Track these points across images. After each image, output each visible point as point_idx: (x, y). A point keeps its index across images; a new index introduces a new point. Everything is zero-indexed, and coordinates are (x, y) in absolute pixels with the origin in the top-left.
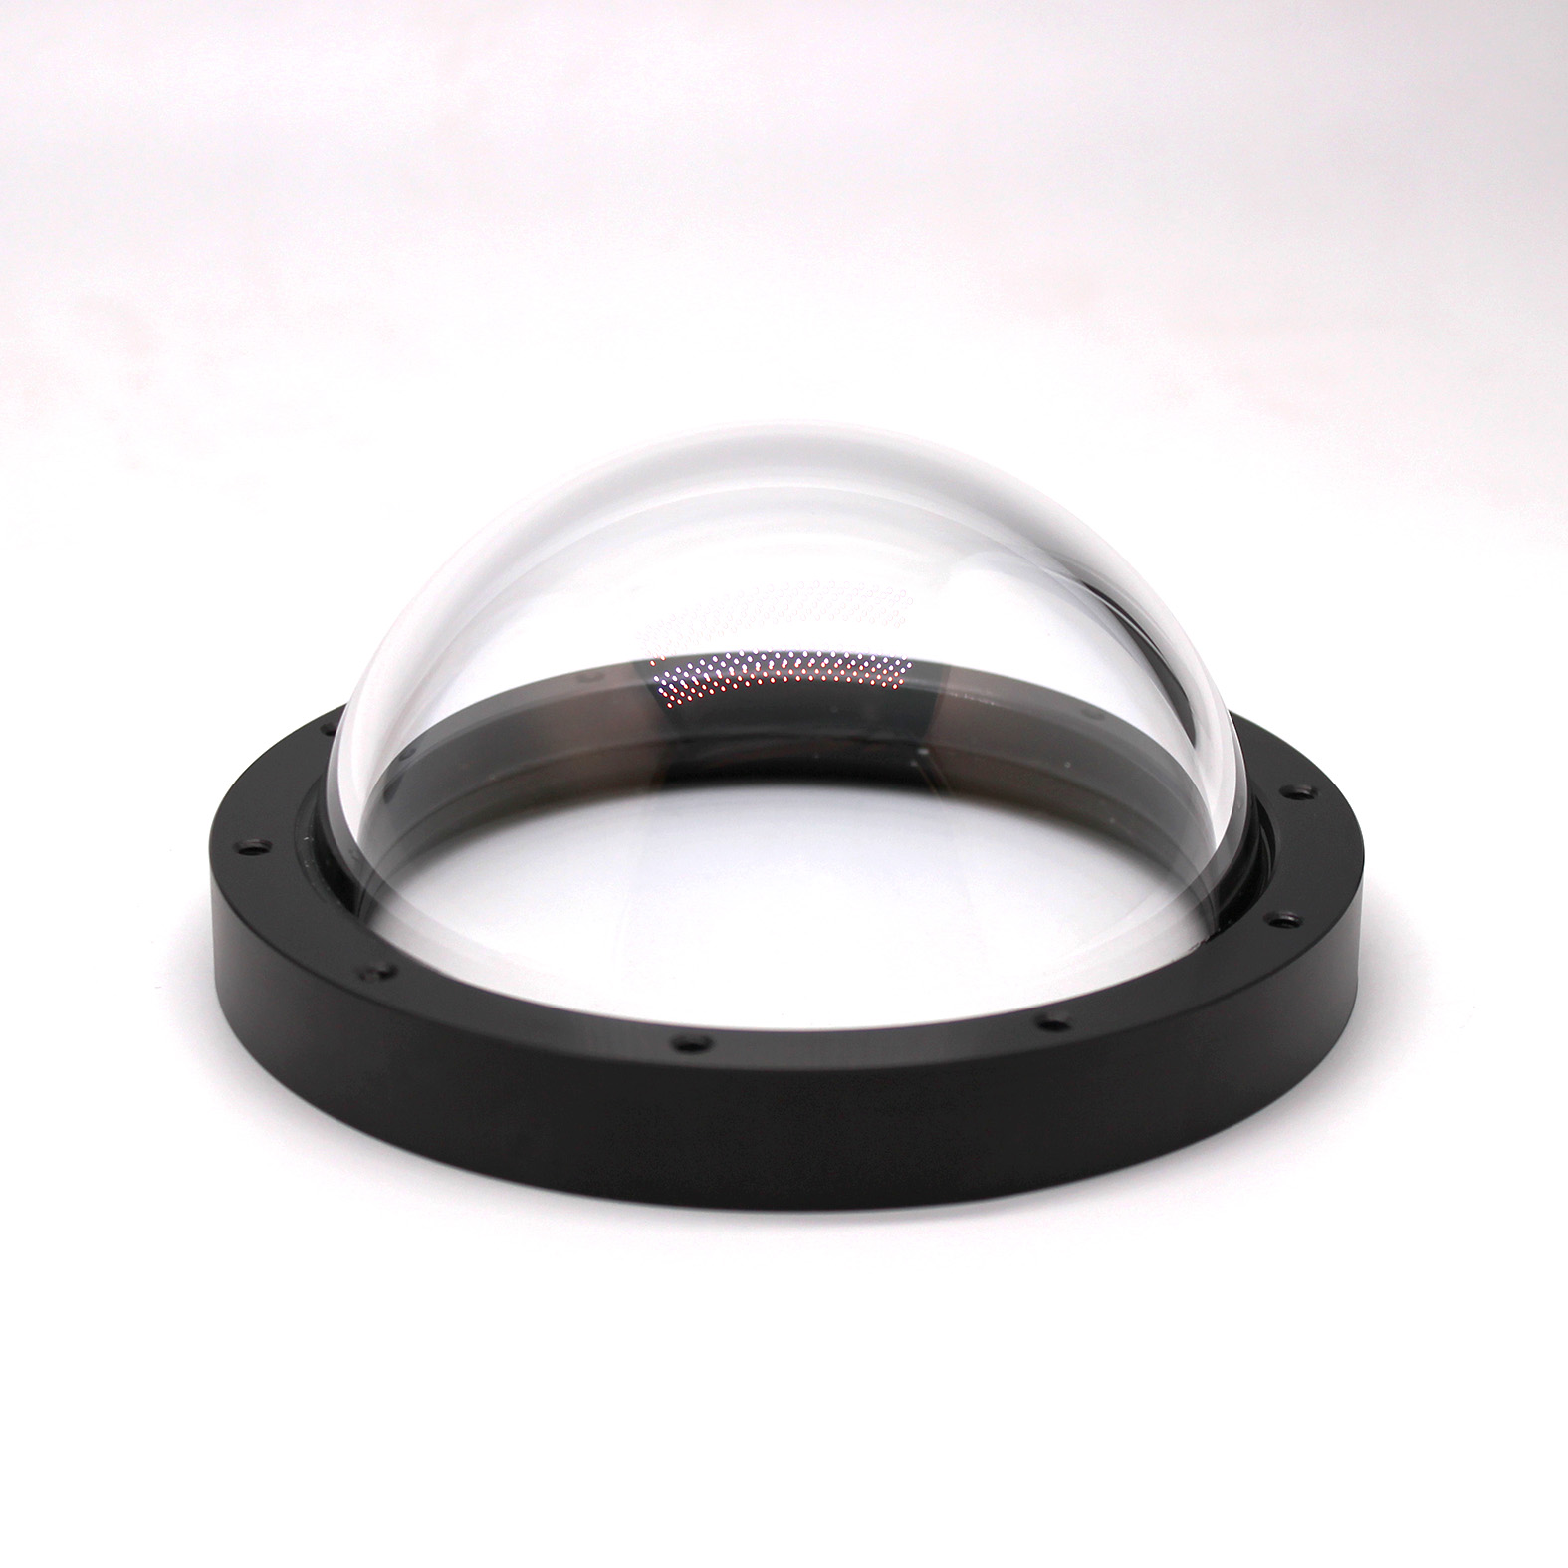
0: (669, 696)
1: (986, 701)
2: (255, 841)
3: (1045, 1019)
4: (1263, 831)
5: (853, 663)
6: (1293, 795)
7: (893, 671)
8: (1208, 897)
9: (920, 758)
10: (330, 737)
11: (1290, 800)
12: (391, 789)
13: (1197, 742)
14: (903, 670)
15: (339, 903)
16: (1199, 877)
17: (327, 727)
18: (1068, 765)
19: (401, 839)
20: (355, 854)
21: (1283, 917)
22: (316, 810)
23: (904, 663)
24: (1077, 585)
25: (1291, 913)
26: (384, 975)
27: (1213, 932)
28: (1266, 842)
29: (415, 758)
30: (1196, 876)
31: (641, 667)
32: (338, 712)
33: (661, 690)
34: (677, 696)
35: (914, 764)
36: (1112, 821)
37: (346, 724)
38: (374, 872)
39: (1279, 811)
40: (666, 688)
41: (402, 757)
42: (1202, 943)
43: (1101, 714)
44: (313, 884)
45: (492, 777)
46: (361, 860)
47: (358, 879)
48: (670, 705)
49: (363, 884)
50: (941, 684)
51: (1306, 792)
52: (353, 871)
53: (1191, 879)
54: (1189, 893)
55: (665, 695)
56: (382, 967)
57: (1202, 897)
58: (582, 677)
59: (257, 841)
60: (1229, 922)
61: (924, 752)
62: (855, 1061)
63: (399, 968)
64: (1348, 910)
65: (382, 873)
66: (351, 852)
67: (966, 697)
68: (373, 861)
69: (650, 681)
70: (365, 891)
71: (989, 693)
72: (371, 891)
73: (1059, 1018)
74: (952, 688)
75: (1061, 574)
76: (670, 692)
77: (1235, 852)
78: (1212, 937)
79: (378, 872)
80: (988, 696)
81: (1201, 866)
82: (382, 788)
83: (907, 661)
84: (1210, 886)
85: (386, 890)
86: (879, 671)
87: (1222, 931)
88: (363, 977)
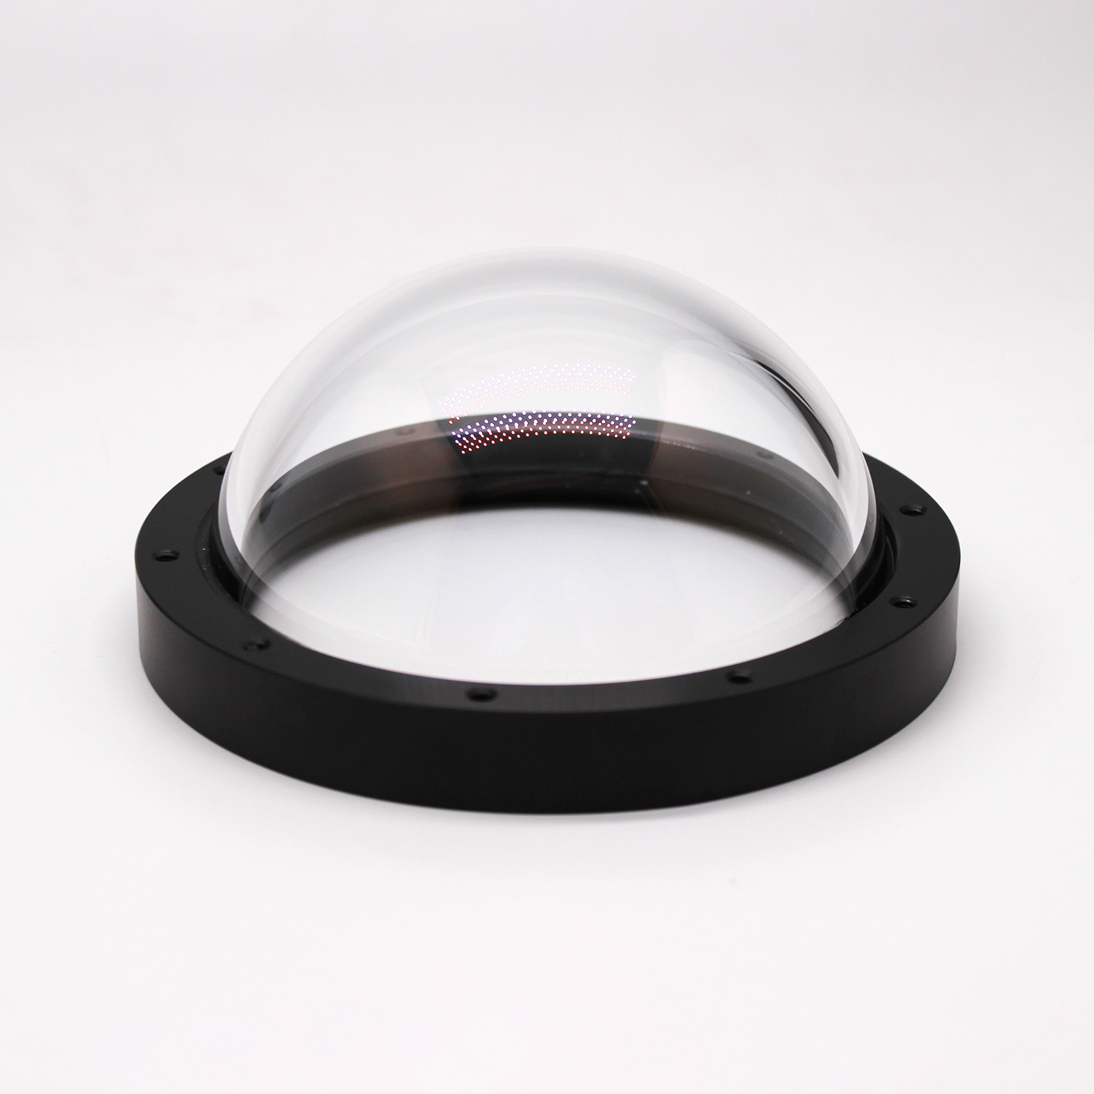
0: (463, 446)
1: (688, 447)
2: (167, 551)
3: (733, 675)
4: (888, 539)
5: (594, 421)
6: (908, 512)
7: (623, 427)
8: (849, 586)
9: (643, 488)
10: (219, 476)
11: (907, 516)
12: (265, 512)
13: (840, 475)
14: (630, 426)
15: (228, 595)
16: (843, 572)
17: (217, 469)
18: (749, 493)
19: (271, 548)
20: (239, 560)
21: (903, 600)
22: (211, 529)
23: (630, 420)
24: (752, 362)
25: (908, 597)
26: (261, 647)
27: (853, 611)
28: (890, 547)
29: (282, 490)
30: (840, 572)
31: (442, 424)
32: (225, 459)
33: (457, 442)
34: (469, 445)
35: (637, 491)
36: (781, 533)
37: (232, 467)
38: (252, 572)
39: (898, 524)
40: (460, 439)
41: (272, 490)
42: (845, 619)
43: (771, 456)
44: (210, 582)
45: (337, 504)
46: (244, 564)
47: (241, 577)
48: (463, 452)
49: (245, 580)
50: (657, 435)
51: (918, 510)
52: (237, 571)
53: (837, 574)
54: (836, 584)
55: (460, 444)
56: (260, 642)
57: (845, 586)
58: (399, 431)
59: (169, 551)
60: (864, 604)
61: (645, 483)
62: (597, 706)
63: (273, 642)
64: (950, 594)
65: (258, 573)
66: (236, 558)
67: (674, 443)
68: (251, 563)
69: (448, 434)
70: (246, 586)
71: (690, 440)
72: (250, 586)
73: (744, 674)
74: (665, 437)
75: (743, 356)
76: (464, 443)
77: (868, 553)
78: (852, 615)
79: (255, 572)
80: (690, 442)
81: (843, 564)
82: (258, 511)
83: (633, 419)
84: (850, 579)
85: (261, 585)
86: (612, 426)
87: (859, 611)
88: (246, 649)
